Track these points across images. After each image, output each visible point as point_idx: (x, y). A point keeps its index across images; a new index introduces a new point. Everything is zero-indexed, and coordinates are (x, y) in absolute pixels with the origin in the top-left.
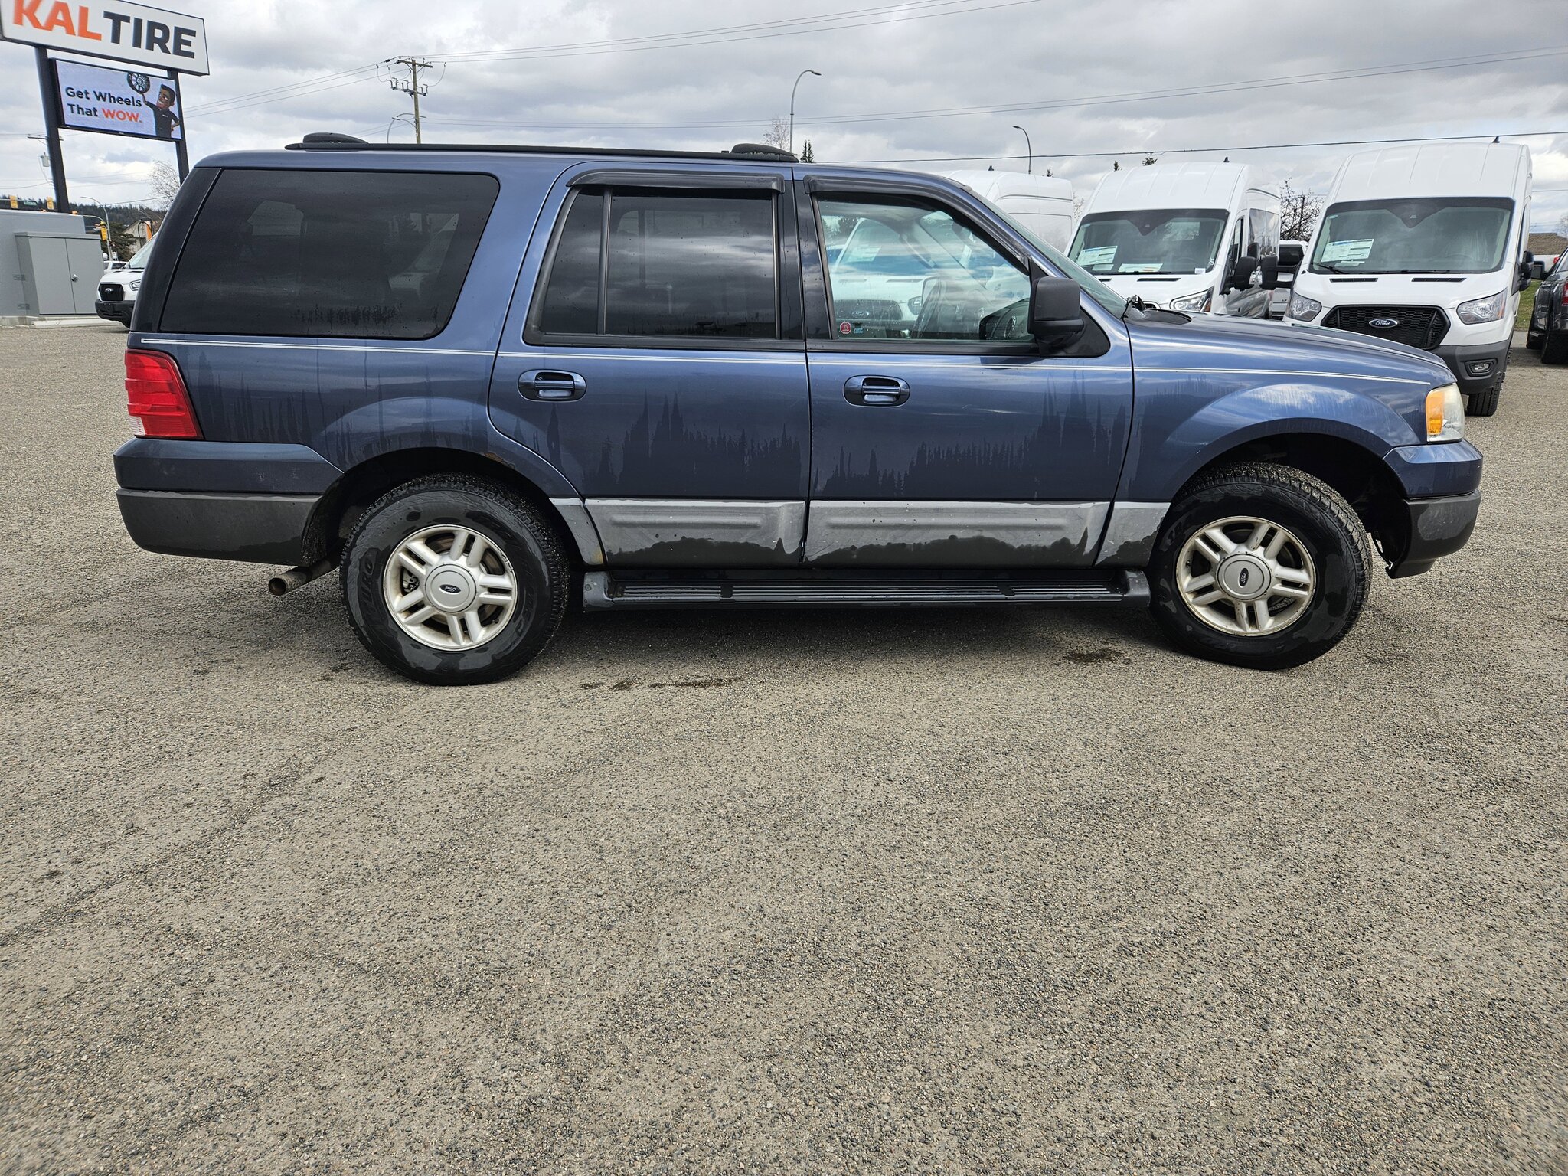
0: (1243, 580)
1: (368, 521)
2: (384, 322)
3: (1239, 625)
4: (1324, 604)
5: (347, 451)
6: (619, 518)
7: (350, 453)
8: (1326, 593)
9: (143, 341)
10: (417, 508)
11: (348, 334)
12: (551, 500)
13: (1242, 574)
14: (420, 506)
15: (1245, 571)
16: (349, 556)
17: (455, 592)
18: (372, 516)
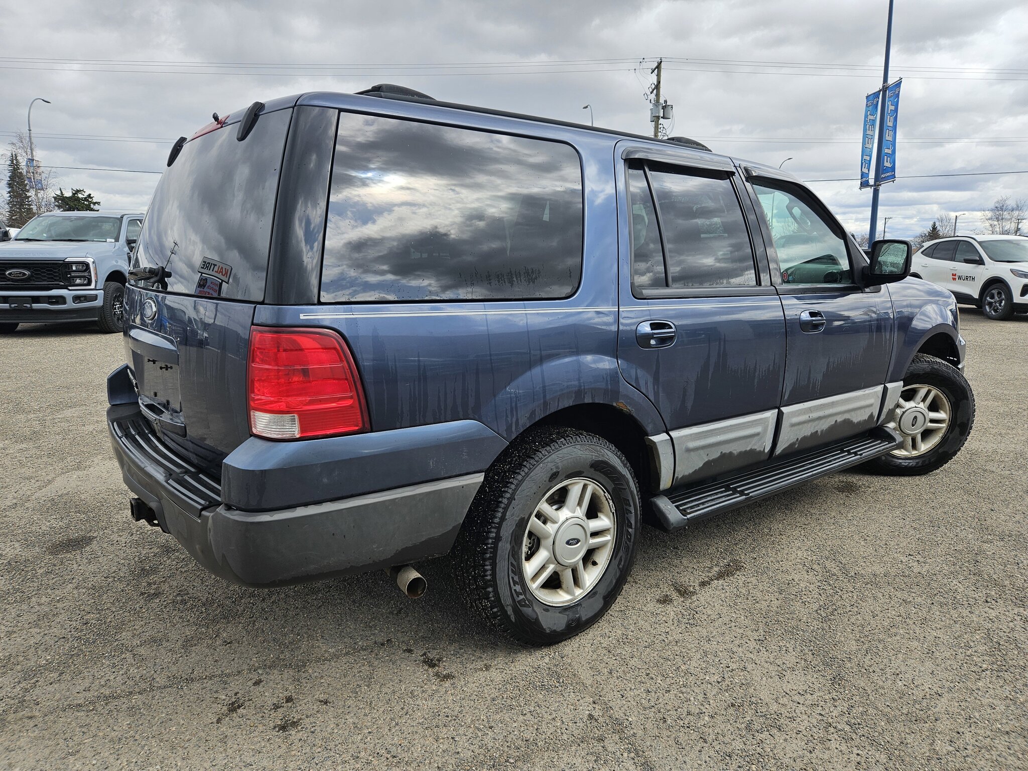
0: (914, 423)
1: (515, 490)
2: (534, 282)
3: (906, 450)
4: (957, 430)
5: (514, 420)
6: (691, 445)
7: (517, 420)
8: (958, 423)
9: (302, 317)
10: (557, 467)
11: (506, 297)
12: (651, 438)
13: (914, 420)
14: (560, 465)
15: (915, 417)
16: (498, 533)
17: (577, 543)
18: (518, 486)
